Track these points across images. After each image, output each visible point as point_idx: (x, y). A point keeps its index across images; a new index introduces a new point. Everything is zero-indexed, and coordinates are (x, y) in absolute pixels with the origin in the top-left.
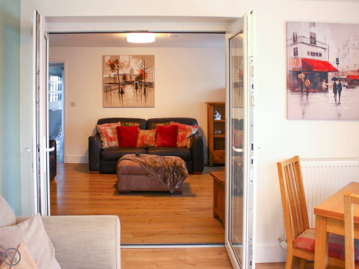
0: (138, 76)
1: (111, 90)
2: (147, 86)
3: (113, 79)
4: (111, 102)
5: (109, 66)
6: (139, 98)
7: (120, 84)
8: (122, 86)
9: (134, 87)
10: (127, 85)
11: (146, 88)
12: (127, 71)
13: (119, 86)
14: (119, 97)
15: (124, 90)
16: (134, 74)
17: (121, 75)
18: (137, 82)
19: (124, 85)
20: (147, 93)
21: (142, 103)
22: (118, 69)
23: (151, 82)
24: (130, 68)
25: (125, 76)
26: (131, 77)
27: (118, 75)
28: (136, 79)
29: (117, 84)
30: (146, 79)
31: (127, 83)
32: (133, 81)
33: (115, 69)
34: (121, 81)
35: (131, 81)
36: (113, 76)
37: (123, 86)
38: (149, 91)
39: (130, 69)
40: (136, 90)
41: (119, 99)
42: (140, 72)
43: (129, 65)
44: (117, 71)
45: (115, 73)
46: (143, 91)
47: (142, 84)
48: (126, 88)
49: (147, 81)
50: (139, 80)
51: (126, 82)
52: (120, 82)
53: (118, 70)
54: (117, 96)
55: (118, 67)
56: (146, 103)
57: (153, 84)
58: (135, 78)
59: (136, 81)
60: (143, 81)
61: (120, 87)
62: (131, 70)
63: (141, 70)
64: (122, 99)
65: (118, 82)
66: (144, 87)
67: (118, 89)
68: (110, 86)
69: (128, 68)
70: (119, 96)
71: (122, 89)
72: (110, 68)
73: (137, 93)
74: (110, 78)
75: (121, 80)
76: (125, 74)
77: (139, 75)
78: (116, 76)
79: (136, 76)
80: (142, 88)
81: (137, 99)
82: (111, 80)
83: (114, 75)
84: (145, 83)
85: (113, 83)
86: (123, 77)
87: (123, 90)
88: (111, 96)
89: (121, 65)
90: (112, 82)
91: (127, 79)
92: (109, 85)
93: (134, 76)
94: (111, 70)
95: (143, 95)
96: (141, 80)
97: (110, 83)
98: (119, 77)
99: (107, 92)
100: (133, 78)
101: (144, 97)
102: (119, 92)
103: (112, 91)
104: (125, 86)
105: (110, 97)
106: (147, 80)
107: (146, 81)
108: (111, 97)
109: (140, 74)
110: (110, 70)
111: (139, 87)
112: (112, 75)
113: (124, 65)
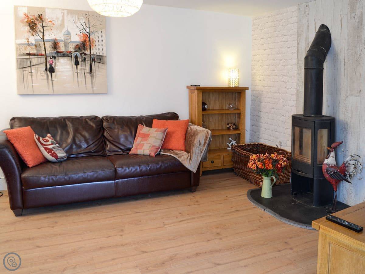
0: (79, 44)
1: (31, 66)
2: (94, 60)
3: (34, 47)
4: (33, 85)
5: (26, 24)
6: (81, 79)
7: (49, 56)
8: (51, 59)
9: (73, 62)
10: (60, 58)
11: (93, 64)
12: (59, 36)
13: (46, 59)
14: (46, 77)
15: (56, 65)
16: (73, 40)
17: (48, 41)
18: (78, 54)
19: (54, 57)
20: (95, 72)
21: (86, 87)
22: (42, 31)
23: (101, 54)
24: (64, 30)
25: (55, 42)
26: (66, 46)
27: (44, 41)
28: (75, 48)
29: (42, 55)
30: (91, 49)
31: (59, 55)
32: (71, 53)
33: (38, 31)
34: (50, 51)
35: (66, 52)
36: (34, 43)
37: (54, 60)
38: (97, 69)
39: (64, 32)
40: (75, 66)
41: (46, 80)
42: (82, 38)
43: (62, 25)
44: (41, 34)
45: (39, 37)
46: (87, 69)
47: (86, 56)
48: (58, 64)
49: (95, 53)
50: (81, 51)
51: (58, 52)
52: (47, 52)
53: (43, 33)
54: (42, 76)
55: (43, 27)
56: (92, 87)
57: (103, 58)
58: (73, 46)
59: (75, 51)
60: (86, 52)
61: (48, 60)
62: (66, 33)
63: (83, 34)
64: (52, 81)
65: (44, 53)
66: (89, 62)
67: (45, 64)
68: (30, 58)
69: (61, 31)
70: (46, 75)
71: (51, 65)
72: (27, 28)
73: (78, 72)
74: (29, 45)
75: (50, 49)
76: (56, 39)
77: (82, 43)
78: (40, 42)
79: (76, 44)
80: (87, 64)
81: (78, 81)
82: (31, 48)
83: (37, 41)
84: (91, 56)
85: (34, 55)
86: (53, 44)
87: (53, 66)
88: (32, 76)
89: (48, 25)
90: (33, 51)
91: (59, 47)
92: (28, 57)
93: (71, 44)
94: (30, 32)
95: (88, 75)
96: (83, 51)
97: (29, 54)
98: (46, 43)
99: (24, 69)
100: (70, 46)
101: (90, 77)
102: (46, 69)
103: (32, 68)
104: (56, 60)
105: (30, 77)
106: (95, 51)
107: (92, 53)
108: (32, 78)
109: (83, 40)
110: (28, 32)
111: (80, 63)
112: (33, 40)
113: (53, 24)
